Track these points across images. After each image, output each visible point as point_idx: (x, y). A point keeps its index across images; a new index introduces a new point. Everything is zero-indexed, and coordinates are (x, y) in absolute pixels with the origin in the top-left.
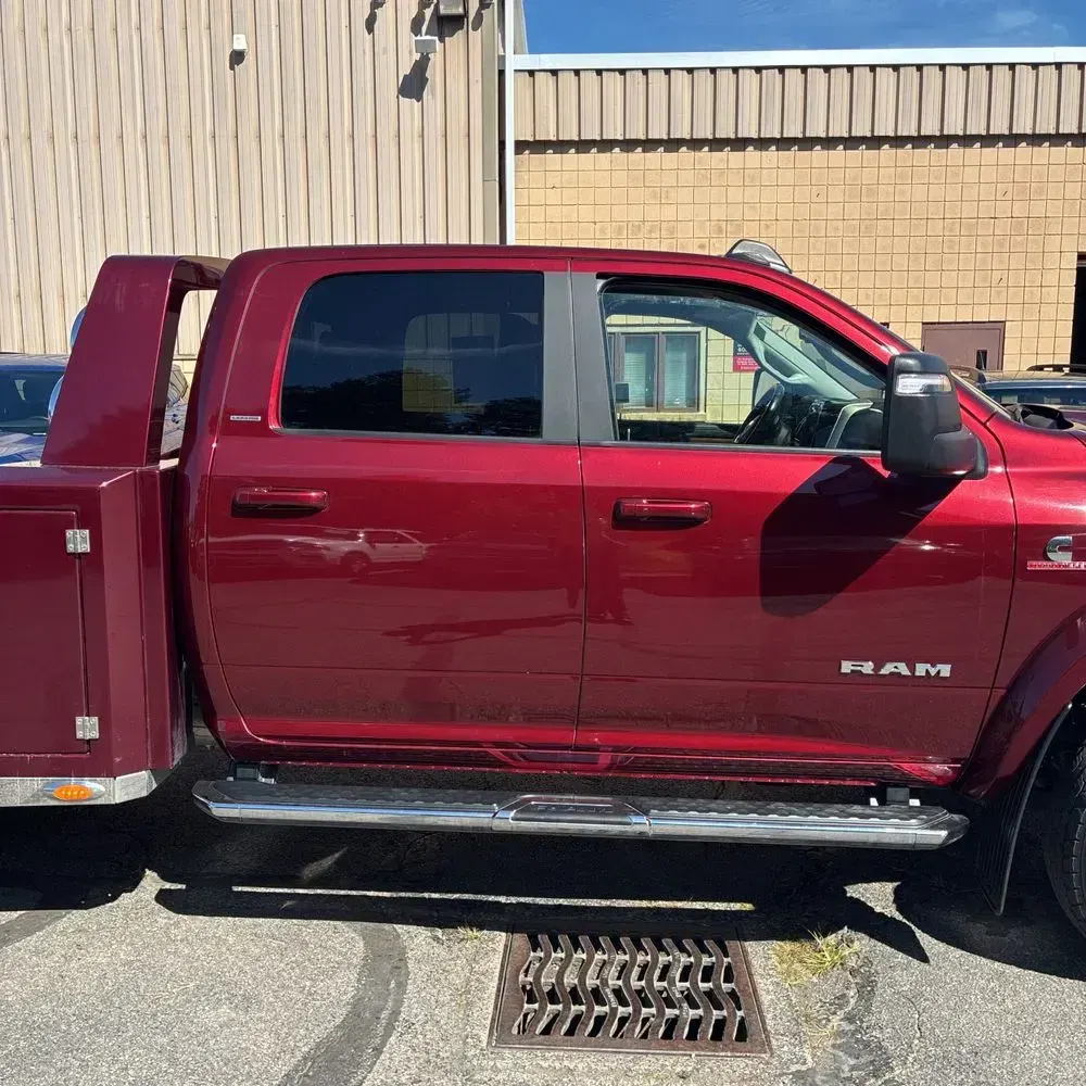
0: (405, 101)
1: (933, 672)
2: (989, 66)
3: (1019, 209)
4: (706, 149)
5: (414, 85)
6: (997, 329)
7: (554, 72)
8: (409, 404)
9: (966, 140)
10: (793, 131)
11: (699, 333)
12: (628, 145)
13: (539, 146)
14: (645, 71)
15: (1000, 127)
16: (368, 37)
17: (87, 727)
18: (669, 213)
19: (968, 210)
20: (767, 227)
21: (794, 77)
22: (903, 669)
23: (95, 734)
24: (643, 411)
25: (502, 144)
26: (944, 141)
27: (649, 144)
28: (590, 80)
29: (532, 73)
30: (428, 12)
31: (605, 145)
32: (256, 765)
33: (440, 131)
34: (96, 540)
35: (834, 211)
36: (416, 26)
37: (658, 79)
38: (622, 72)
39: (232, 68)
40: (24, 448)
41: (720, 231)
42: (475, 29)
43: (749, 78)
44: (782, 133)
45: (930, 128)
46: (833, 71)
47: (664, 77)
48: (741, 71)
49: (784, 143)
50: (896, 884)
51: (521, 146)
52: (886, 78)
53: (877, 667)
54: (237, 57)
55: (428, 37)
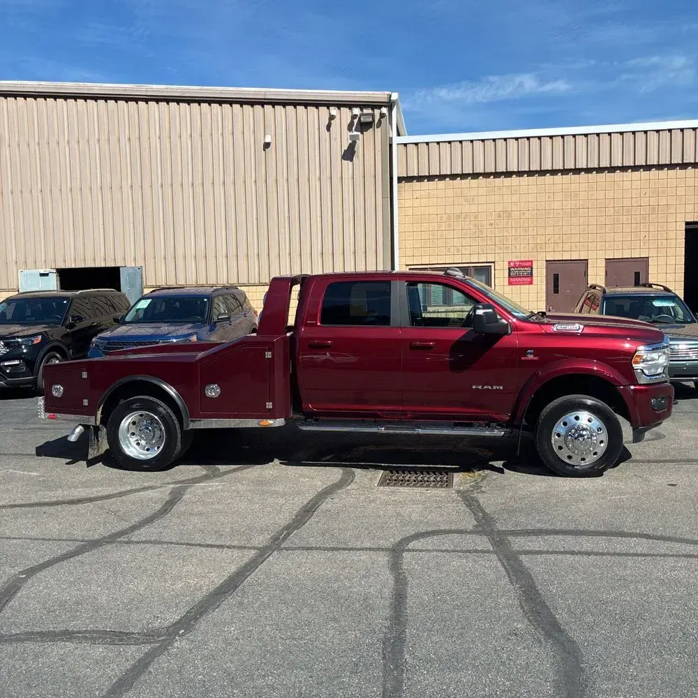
0: (345, 162)
1: (498, 388)
2: (634, 133)
3: (653, 201)
4: (492, 177)
5: (349, 154)
6: (645, 260)
7: (416, 144)
8: (352, 313)
9: (624, 169)
10: (535, 167)
11: (491, 266)
12: (453, 177)
13: (409, 179)
14: (461, 142)
15: (641, 161)
16: (328, 133)
17: (269, 405)
18: (474, 208)
19: (627, 203)
20: (524, 213)
21: (535, 142)
22: (490, 387)
23: (271, 407)
24: (463, 305)
25: (391, 178)
26: (612, 169)
27: (463, 176)
28: (434, 147)
29: (405, 145)
30: (356, 121)
31: (442, 177)
32: (312, 418)
33: (362, 175)
34: (273, 355)
35: (557, 205)
36: (350, 128)
37: (467, 146)
38: (450, 142)
39: (264, 150)
40: (191, 331)
41: (500, 216)
42: (377, 128)
43: (512, 143)
44: (529, 168)
45: (605, 164)
46: (554, 138)
47: (470, 144)
48: (508, 140)
49: (530, 173)
50: (503, 462)
51: (400, 180)
52: (581, 141)
53: (482, 387)
54: (267, 145)
55: (355, 133)
